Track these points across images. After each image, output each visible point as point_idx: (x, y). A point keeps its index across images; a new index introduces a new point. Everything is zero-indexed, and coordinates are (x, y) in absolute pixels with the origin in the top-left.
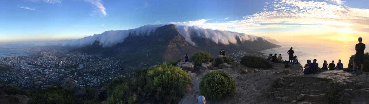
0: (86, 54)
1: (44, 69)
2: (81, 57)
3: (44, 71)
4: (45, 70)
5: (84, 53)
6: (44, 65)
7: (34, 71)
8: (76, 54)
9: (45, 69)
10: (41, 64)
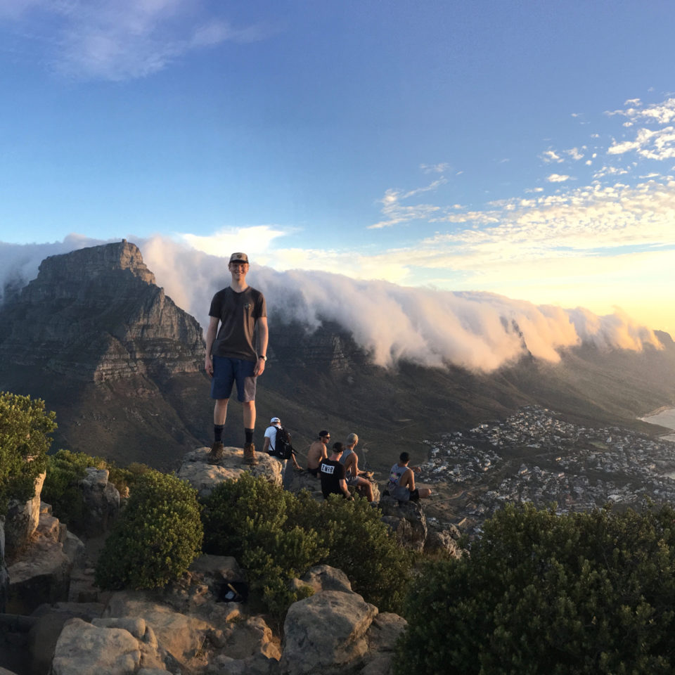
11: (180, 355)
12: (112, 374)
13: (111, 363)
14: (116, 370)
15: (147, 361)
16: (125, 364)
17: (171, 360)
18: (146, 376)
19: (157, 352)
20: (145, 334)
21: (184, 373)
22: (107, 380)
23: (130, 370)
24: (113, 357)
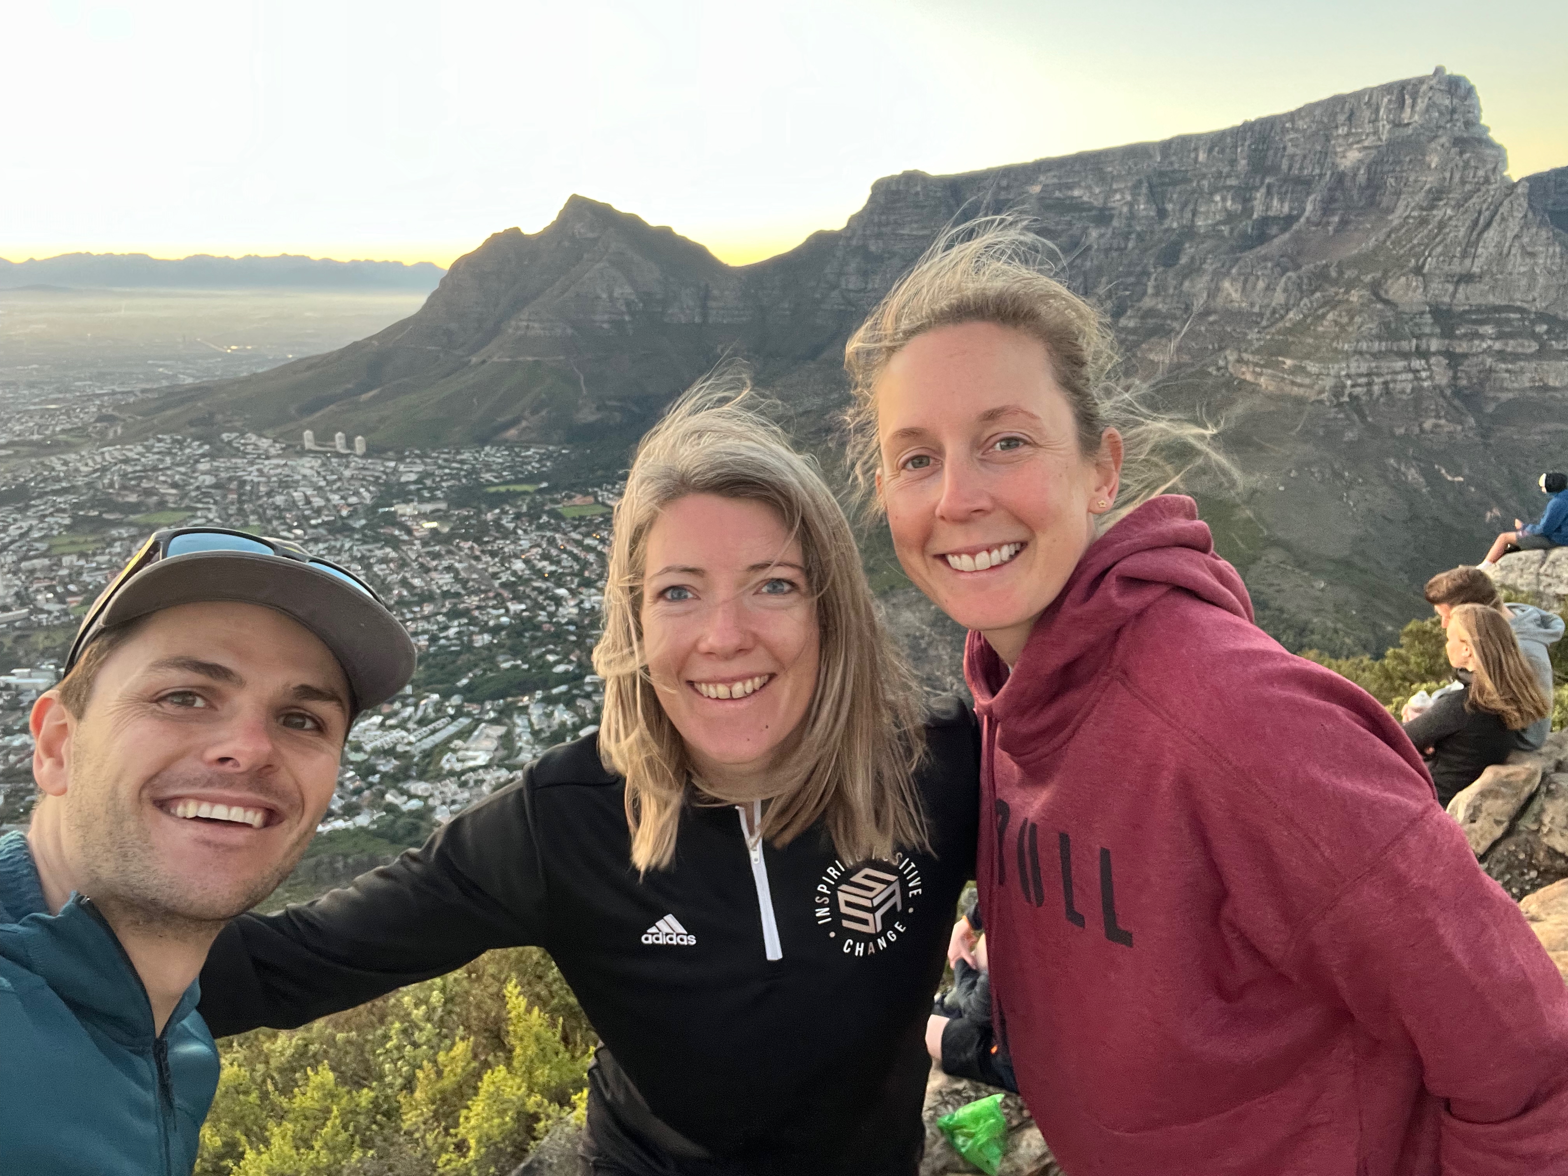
0: (350, 443)
2: (285, 484)
5: (324, 437)
8: (212, 456)
11: (1542, 346)
12: (1369, 384)
13: (1366, 360)
14: (1379, 375)
15: (1454, 359)
16: (1400, 364)
17: (1516, 357)
18: (1448, 392)
19: (1482, 337)
20: (1460, 295)
21: (1546, 388)
22: (1353, 398)
23: (1410, 376)
24: (1376, 346)
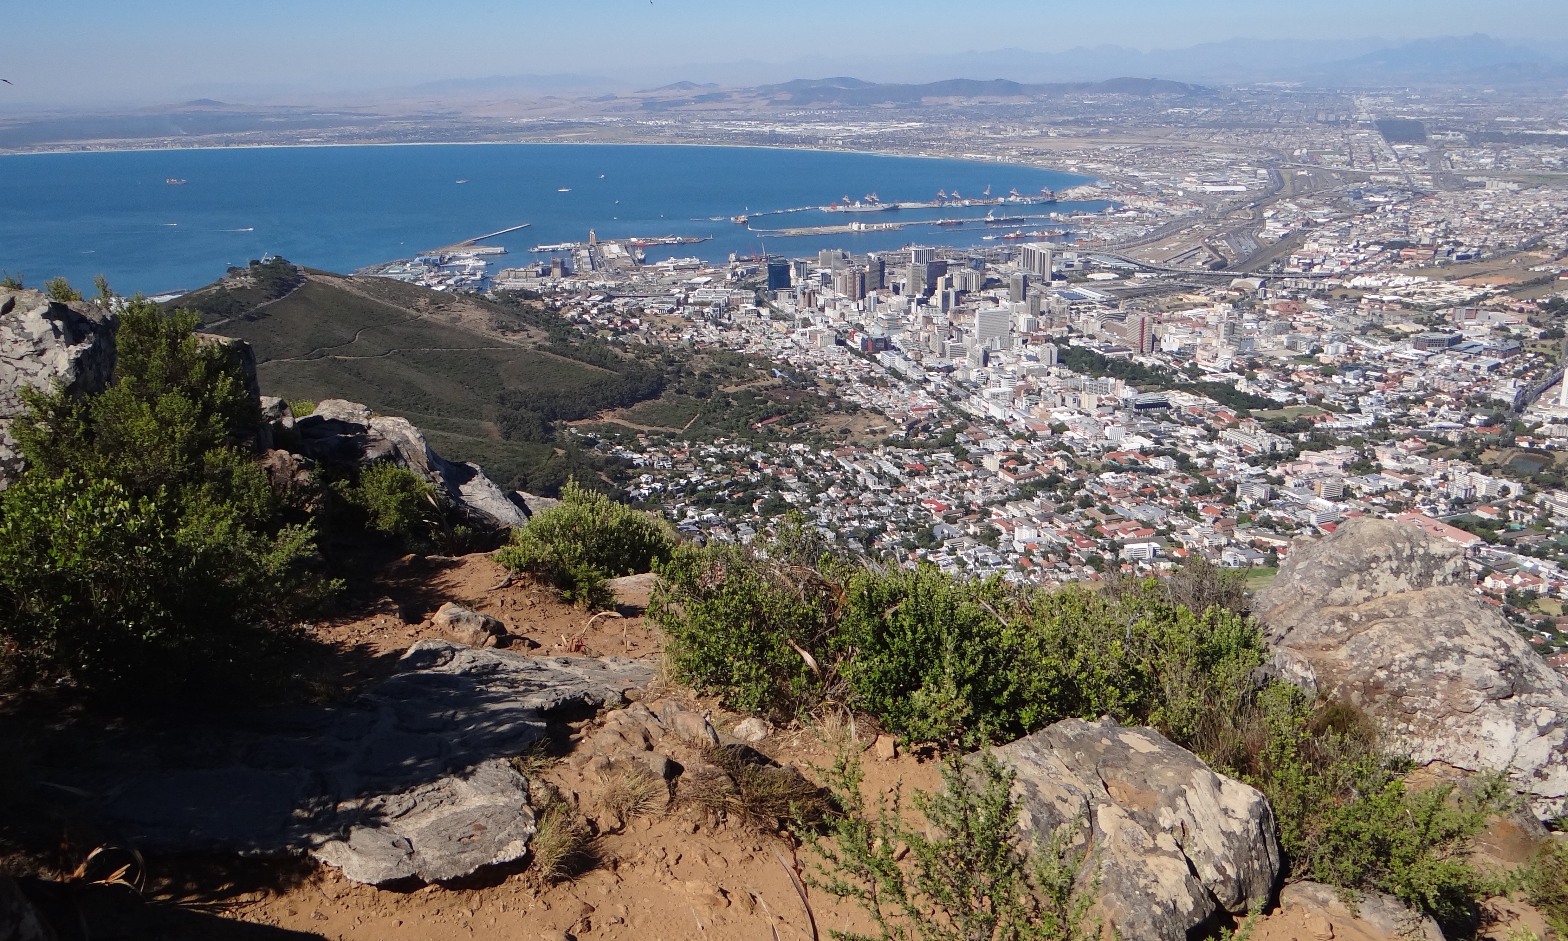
1: (1283, 445)
3: (1280, 481)
4: (1292, 456)
6: (1296, 389)
7: (1144, 452)
9: (1300, 447)
10: (1252, 378)
